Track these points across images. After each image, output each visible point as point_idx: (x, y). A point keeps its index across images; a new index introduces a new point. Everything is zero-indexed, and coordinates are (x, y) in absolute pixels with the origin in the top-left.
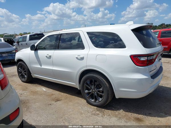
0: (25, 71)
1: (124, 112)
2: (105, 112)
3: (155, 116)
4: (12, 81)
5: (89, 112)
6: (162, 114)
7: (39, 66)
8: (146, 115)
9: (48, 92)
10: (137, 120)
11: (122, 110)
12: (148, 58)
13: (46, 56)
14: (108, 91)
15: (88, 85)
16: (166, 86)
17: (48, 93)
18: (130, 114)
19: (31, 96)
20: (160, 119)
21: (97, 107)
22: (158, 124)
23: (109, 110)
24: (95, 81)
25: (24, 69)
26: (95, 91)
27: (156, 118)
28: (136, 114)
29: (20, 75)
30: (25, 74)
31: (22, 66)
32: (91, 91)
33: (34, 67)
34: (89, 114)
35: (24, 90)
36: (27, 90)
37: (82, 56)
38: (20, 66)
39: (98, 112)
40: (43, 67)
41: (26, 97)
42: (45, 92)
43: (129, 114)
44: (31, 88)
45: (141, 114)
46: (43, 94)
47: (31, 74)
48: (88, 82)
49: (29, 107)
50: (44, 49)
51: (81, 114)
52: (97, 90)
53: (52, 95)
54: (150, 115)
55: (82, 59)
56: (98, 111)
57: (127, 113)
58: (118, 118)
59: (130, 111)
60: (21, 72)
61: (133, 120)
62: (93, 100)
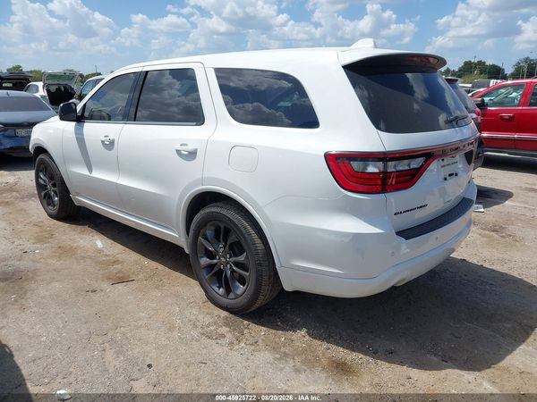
0: (54, 185)
1: (307, 337)
2: (246, 331)
3: (402, 364)
4: (22, 210)
5: (195, 326)
6: (433, 357)
7: (85, 172)
8: (375, 354)
9: (106, 252)
10: (337, 367)
11: (303, 332)
12: (385, 167)
13: (103, 142)
14: (260, 265)
15: (208, 240)
16: (494, 268)
17: (106, 255)
18: (325, 345)
19: (51, 261)
20: (416, 373)
21: (231, 313)
22: (401, 388)
23: (263, 325)
24: (228, 231)
25: (51, 178)
26: (228, 263)
27: (405, 367)
28: (341, 350)
29: (43, 194)
30: (55, 192)
31: (46, 168)
32: (215, 261)
33: (74, 172)
34: (195, 333)
35: (40, 240)
36: (49, 242)
37: (191, 148)
38: (41, 169)
39: (224, 330)
40: (97, 174)
41: (34, 261)
42: (99, 251)
43: (321, 347)
44: (64, 237)
45: (360, 351)
46: (90, 257)
47: (68, 193)
48: (210, 232)
49: (25, 293)
50: (108, 118)
51: (171, 328)
52: (233, 259)
53: (115, 262)
54: (390, 356)
55: (192, 155)
56: (227, 325)
57: (317, 342)
58: (278, 356)
59: (328, 337)
60: (45, 187)
61: (323, 368)
62: (221, 290)
